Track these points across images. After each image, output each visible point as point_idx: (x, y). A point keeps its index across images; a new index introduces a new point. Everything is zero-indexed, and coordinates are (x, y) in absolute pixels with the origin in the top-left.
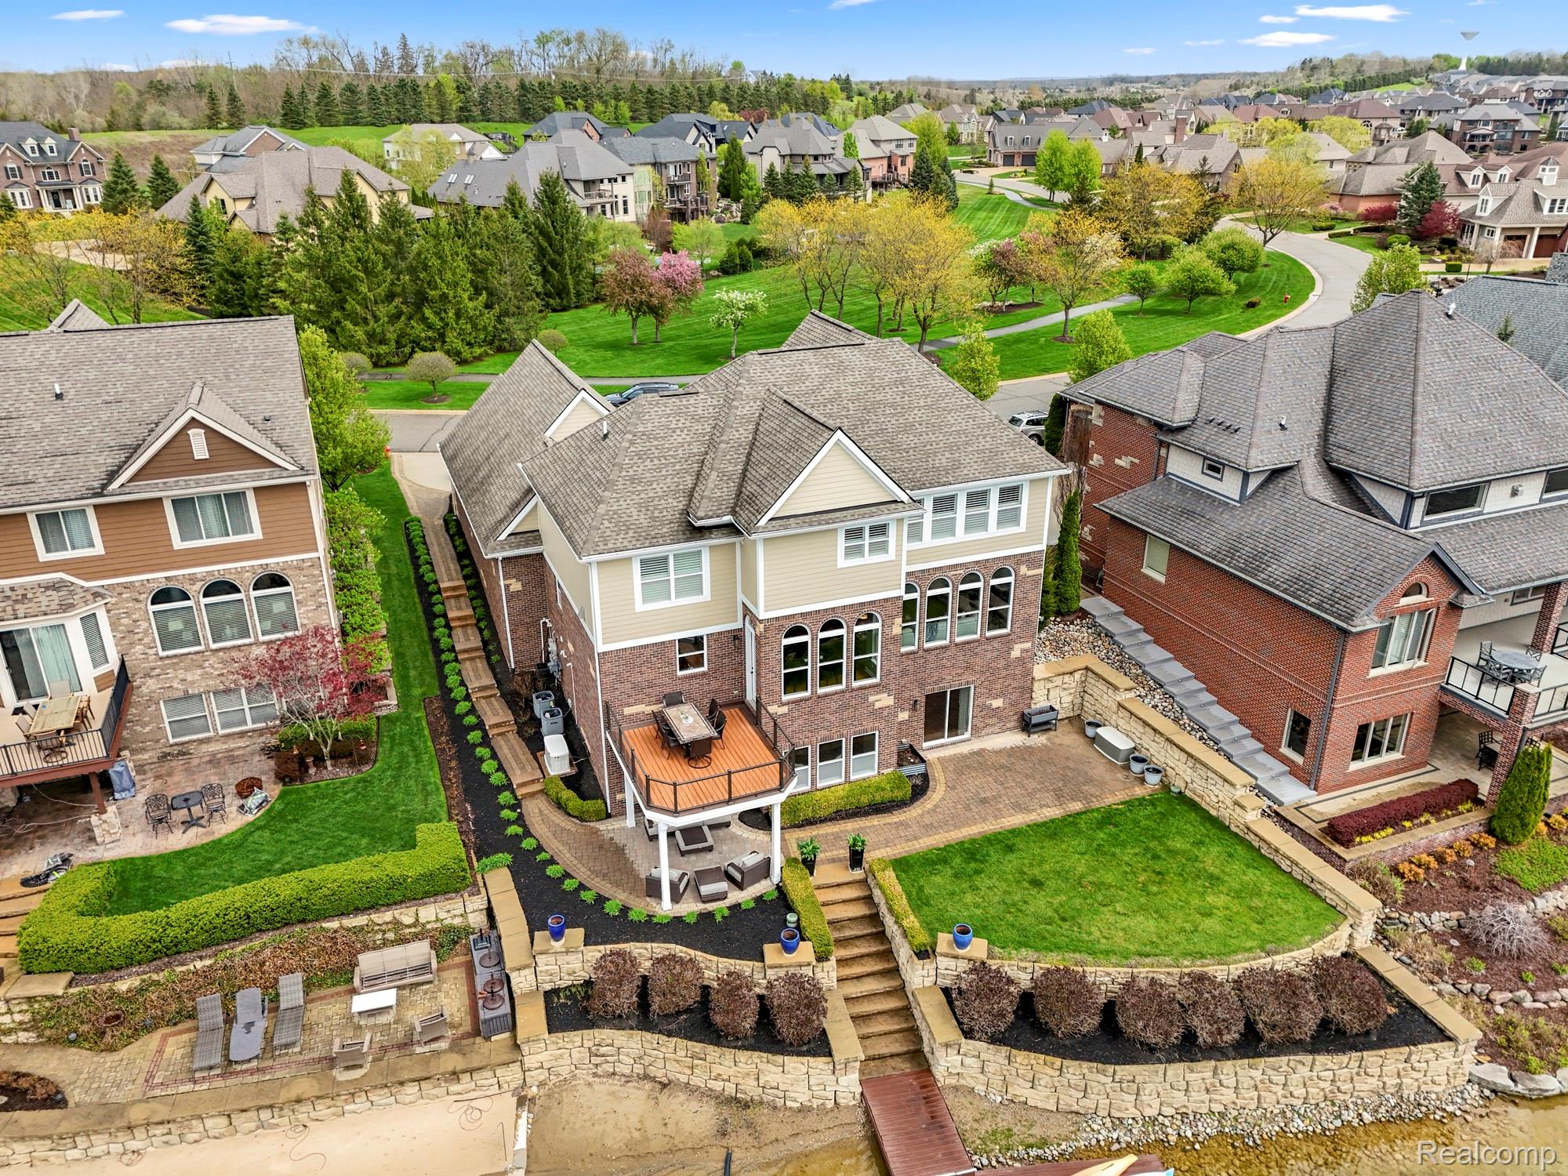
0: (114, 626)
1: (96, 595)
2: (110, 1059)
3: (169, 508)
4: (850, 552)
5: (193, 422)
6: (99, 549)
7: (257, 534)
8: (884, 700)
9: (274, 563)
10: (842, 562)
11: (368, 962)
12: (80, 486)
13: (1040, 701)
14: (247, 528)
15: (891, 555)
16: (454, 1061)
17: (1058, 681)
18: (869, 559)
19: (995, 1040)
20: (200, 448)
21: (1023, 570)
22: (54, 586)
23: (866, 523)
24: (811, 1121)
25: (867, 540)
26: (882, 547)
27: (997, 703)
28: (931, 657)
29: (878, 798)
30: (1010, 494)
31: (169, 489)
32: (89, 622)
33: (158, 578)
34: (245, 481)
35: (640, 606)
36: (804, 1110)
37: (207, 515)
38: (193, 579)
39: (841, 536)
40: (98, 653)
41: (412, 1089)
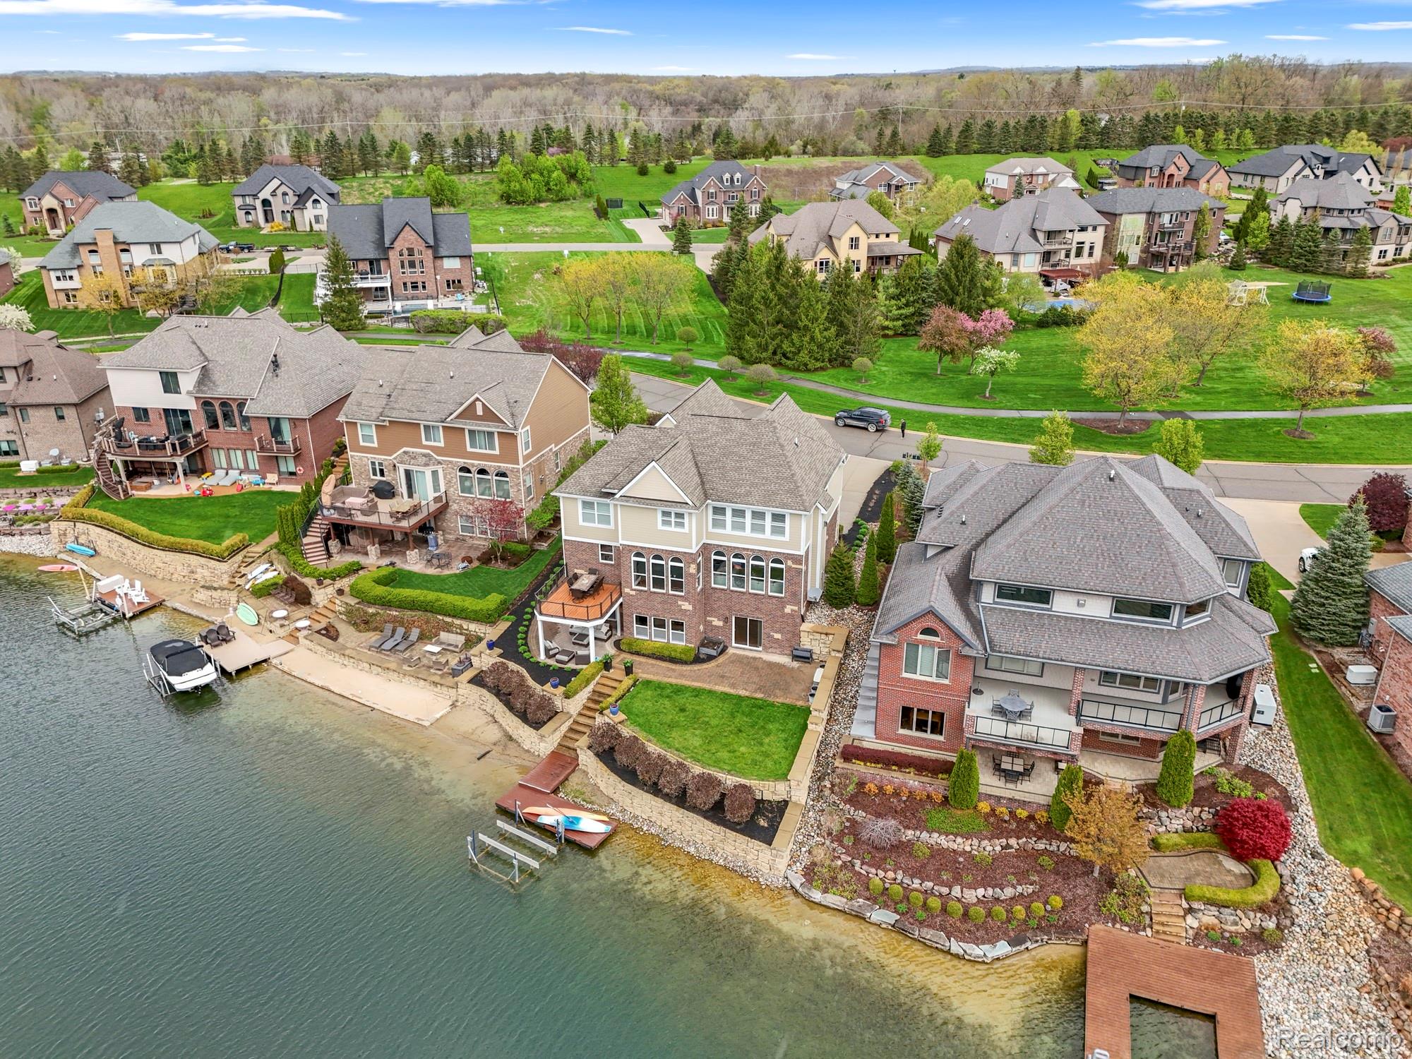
0: (445, 477)
1: (439, 463)
2: (357, 634)
3: (467, 432)
4: (664, 522)
5: (477, 399)
6: (442, 444)
7: (497, 452)
8: (687, 606)
9: (504, 466)
10: (660, 526)
11: (444, 636)
12: (438, 416)
13: (806, 642)
14: (492, 448)
15: (686, 530)
16: (437, 679)
17: (818, 636)
18: (673, 529)
19: (597, 755)
20: (480, 412)
21: (790, 563)
22: (425, 455)
23: (673, 510)
24: (526, 756)
25: (673, 519)
26: (682, 525)
27: (778, 636)
28: (734, 595)
29: (673, 654)
30: (778, 518)
31: (468, 425)
32: (435, 473)
33: (462, 462)
34: (494, 428)
35: (581, 522)
36: (528, 751)
37: (480, 439)
38: (473, 465)
39: (659, 515)
40: (436, 488)
41: (422, 682)
